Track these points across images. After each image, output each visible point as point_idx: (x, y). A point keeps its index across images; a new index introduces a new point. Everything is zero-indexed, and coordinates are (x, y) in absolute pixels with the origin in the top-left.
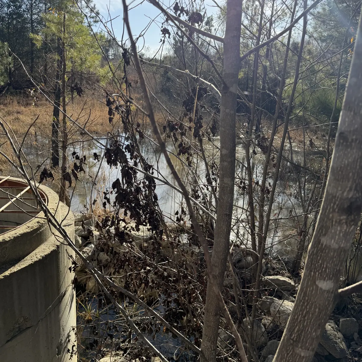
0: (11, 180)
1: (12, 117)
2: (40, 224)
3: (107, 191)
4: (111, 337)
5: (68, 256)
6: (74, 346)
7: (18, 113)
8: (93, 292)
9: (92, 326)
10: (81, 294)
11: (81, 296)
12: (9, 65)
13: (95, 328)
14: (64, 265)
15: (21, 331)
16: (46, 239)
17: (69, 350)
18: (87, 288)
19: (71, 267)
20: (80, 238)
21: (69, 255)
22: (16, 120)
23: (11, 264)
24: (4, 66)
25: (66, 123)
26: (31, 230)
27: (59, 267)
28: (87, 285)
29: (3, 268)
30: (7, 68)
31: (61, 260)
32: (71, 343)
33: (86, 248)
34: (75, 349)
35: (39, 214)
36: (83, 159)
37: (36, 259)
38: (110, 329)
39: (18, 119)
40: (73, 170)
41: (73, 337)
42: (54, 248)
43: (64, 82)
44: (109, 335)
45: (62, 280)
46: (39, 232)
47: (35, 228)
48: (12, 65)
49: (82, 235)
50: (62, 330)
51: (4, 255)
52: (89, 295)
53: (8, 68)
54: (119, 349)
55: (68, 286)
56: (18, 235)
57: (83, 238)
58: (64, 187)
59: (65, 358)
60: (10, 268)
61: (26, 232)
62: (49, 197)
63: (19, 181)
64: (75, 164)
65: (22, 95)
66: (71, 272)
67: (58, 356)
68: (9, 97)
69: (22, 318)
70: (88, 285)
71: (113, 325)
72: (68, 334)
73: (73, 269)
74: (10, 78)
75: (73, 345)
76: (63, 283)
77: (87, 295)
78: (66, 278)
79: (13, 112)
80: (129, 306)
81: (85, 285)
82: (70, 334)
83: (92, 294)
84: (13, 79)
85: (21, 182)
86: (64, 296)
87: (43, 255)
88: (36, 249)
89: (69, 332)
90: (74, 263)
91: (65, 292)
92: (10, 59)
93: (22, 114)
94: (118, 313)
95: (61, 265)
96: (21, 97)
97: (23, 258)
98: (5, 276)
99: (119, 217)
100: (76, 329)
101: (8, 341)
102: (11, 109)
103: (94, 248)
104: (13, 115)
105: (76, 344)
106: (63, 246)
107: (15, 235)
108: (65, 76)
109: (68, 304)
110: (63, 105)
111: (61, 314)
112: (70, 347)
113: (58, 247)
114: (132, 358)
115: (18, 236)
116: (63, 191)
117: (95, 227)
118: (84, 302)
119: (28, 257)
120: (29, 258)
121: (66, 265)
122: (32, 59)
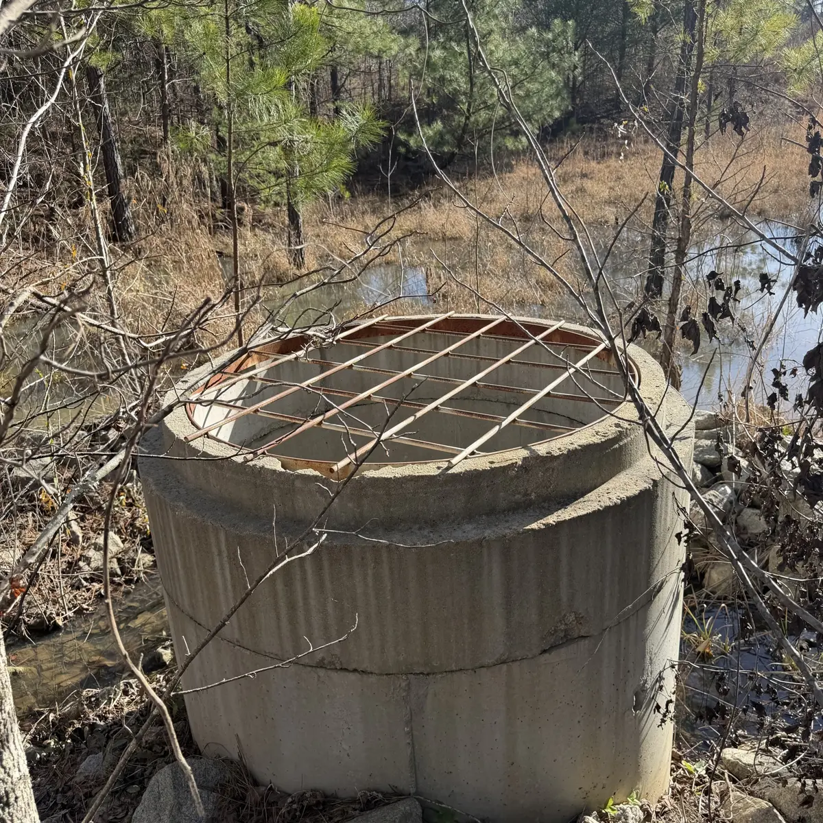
0: (567, 329)
1: (571, 187)
2: (620, 429)
3: (782, 366)
4: (761, 710)
5: (676, 508)
6: (670, 701)
7: (584, 176)
8: (719, 593)
9: (717, 673)
10: (692, 593)
11: (691, 596)
12: (573, 71)
13: (722, 678)
14: (665, 523)
15: (568, 639)
16: (631, 463)
17: (658, 707)
18: (705, 582)
19: (681, 533)
20: (699, 465)
21: (678, 506)
22: (577, 193)
23: (559, 503)
24: (564, 74)
25: (690, 196)
26: (603, 440)
27: (654, 526)
28: (707, 575)
29: (544, 508)
30: (568, 78)
31: (658, 515)
32: (664, 692)
33: (712, 492)
34: (672, 707)
35: (620, 407)
36: (734, 288)
37: (609, 503)
38: (759, 692)
39: (582, 190)
40: (705, 315)
41: (670, 683)
42: (646, 485)
43: (694, 95)
44: (755, 704)
45: (658, 557)
46: (617, 446)
47: (610, 437)
48: (579, 70)
49: (705, 460)
50: (648, 661)
51: (549, 484)
52: (709, 599)
53: (571, 77)
54: (776, 742)
55: (672, 573)
56: (576, 446)
57: (705, 468)
58: (671, 346)
59: (650, 722)
60: (557, 510)
61: (592, 443)
62: (642, 370)
63: (582, 332)
64: (713, 300)
65: (594, 135)
66: (679, 544)
67: (636, 711)
68: (567, 143)
69: (573, 615)
70: (710, 576)
71: (768, 685)
72: (660, 673)
73: (686, 538)
74: (573, 99)
75: (669, 699)
76: (660, 564)
77: (705, 598)
78: (667, 554)
79: (574, 176)
80: (808, 650)
81: (703, 575)
82: (665, 675)
83: (718, 599)
84: (578, 101)
85: (586, 334)
86: (659, 591)
87: (623, 495)
88: (610, 481)
89: (661, 669)
90: (688, 525)
91: (662, 584)
92: (576, 57)
93: (591, 178)
94: (778, 657)
95: (658, 525)
96: (592, 139)
97: (583, 495)
98: (547, 525)
99: (813, 440)
100: (677, 667)
101: (544, 651)
102: (569, 169)
103: (730, 496)
104: (573, 181)
105: (674, 698)
106: (665, 485)
107: (571, 447)
108: (700, 82)
109: (666, 611)
110: (688, 154)
111: (650, 626)
112: (661, 700)
113: (655, 483)
114: (805, 775)
115: (576, 449)
116: (667, 354)
117: (736, 446)
118: (697, 611)
119: (591, 496)
120: (594, 497)
121: (668, 526)
122: (622, 49)
